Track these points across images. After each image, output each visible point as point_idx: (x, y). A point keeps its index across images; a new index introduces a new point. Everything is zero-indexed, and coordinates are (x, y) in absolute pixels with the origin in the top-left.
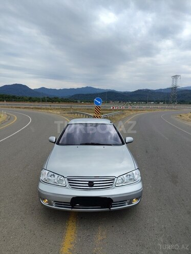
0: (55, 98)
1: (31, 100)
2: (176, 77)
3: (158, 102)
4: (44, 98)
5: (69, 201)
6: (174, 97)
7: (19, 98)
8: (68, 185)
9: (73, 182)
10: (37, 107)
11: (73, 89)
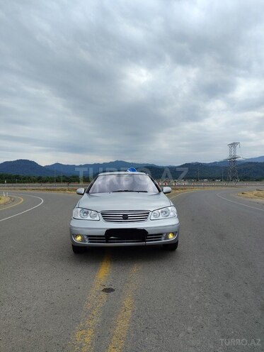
0: (74, 177)
1: (40, 180)
2: (233, 145)
3: (213, 179)
4: (59, 177)
5: (104, 234)
6: (233, 171)
7: (24, 179)
8: (102, 218)
9: (107, 216)
10: (48, 188)
11: (98, 164)
